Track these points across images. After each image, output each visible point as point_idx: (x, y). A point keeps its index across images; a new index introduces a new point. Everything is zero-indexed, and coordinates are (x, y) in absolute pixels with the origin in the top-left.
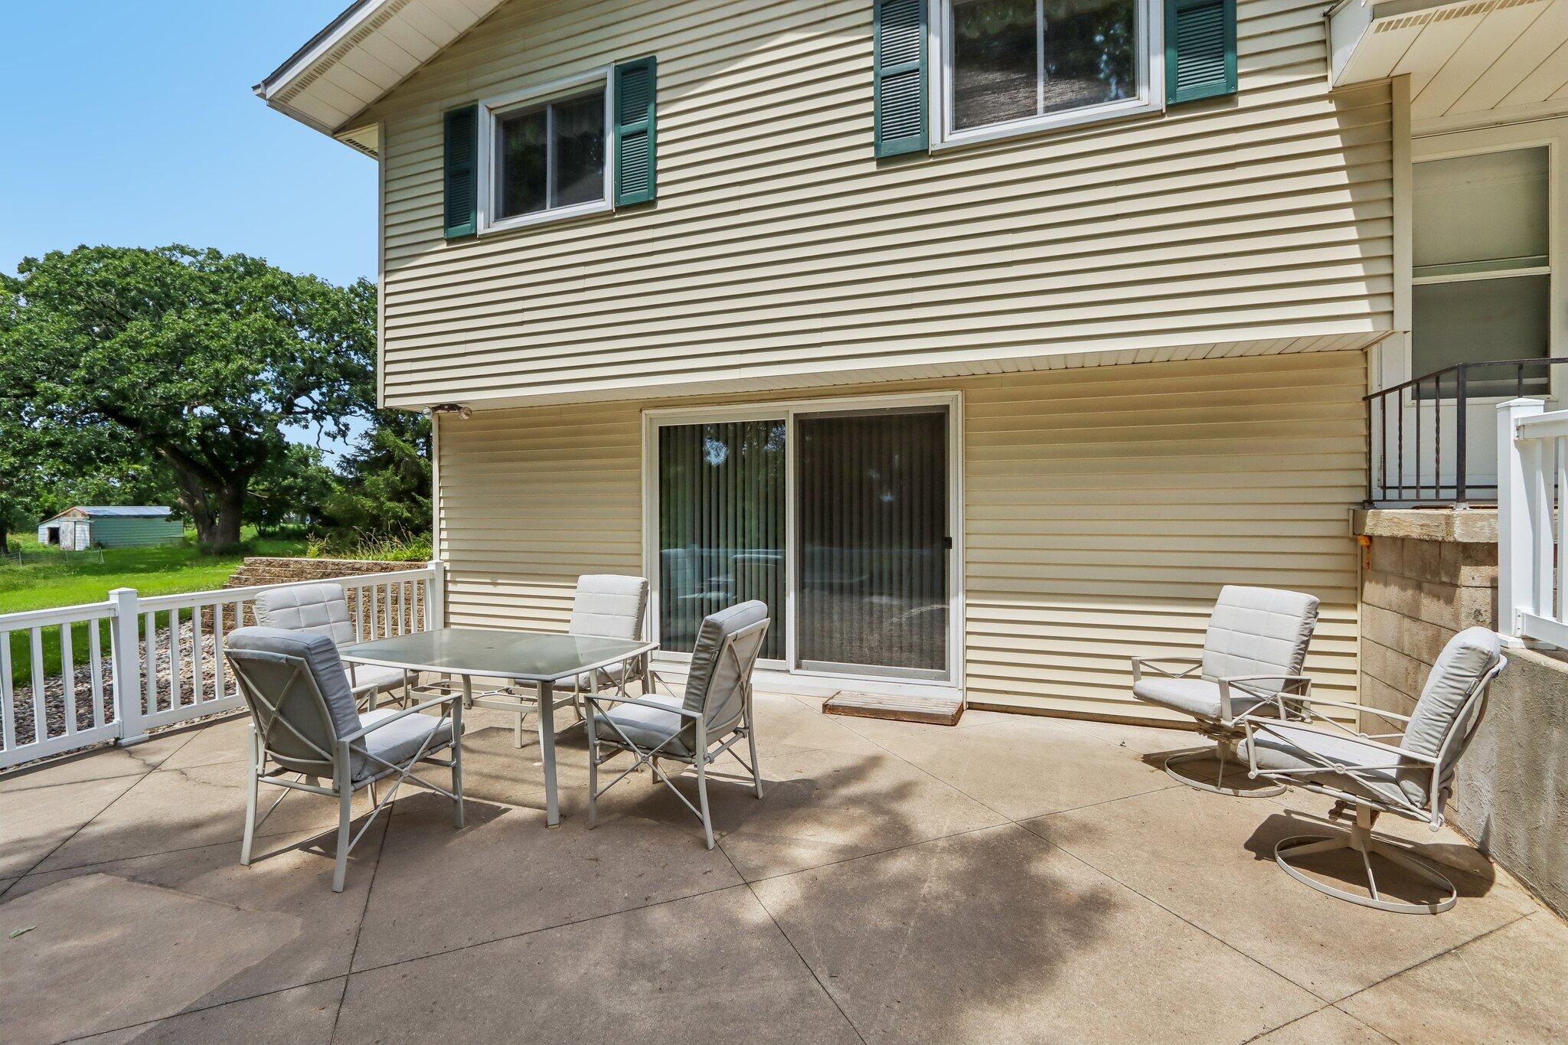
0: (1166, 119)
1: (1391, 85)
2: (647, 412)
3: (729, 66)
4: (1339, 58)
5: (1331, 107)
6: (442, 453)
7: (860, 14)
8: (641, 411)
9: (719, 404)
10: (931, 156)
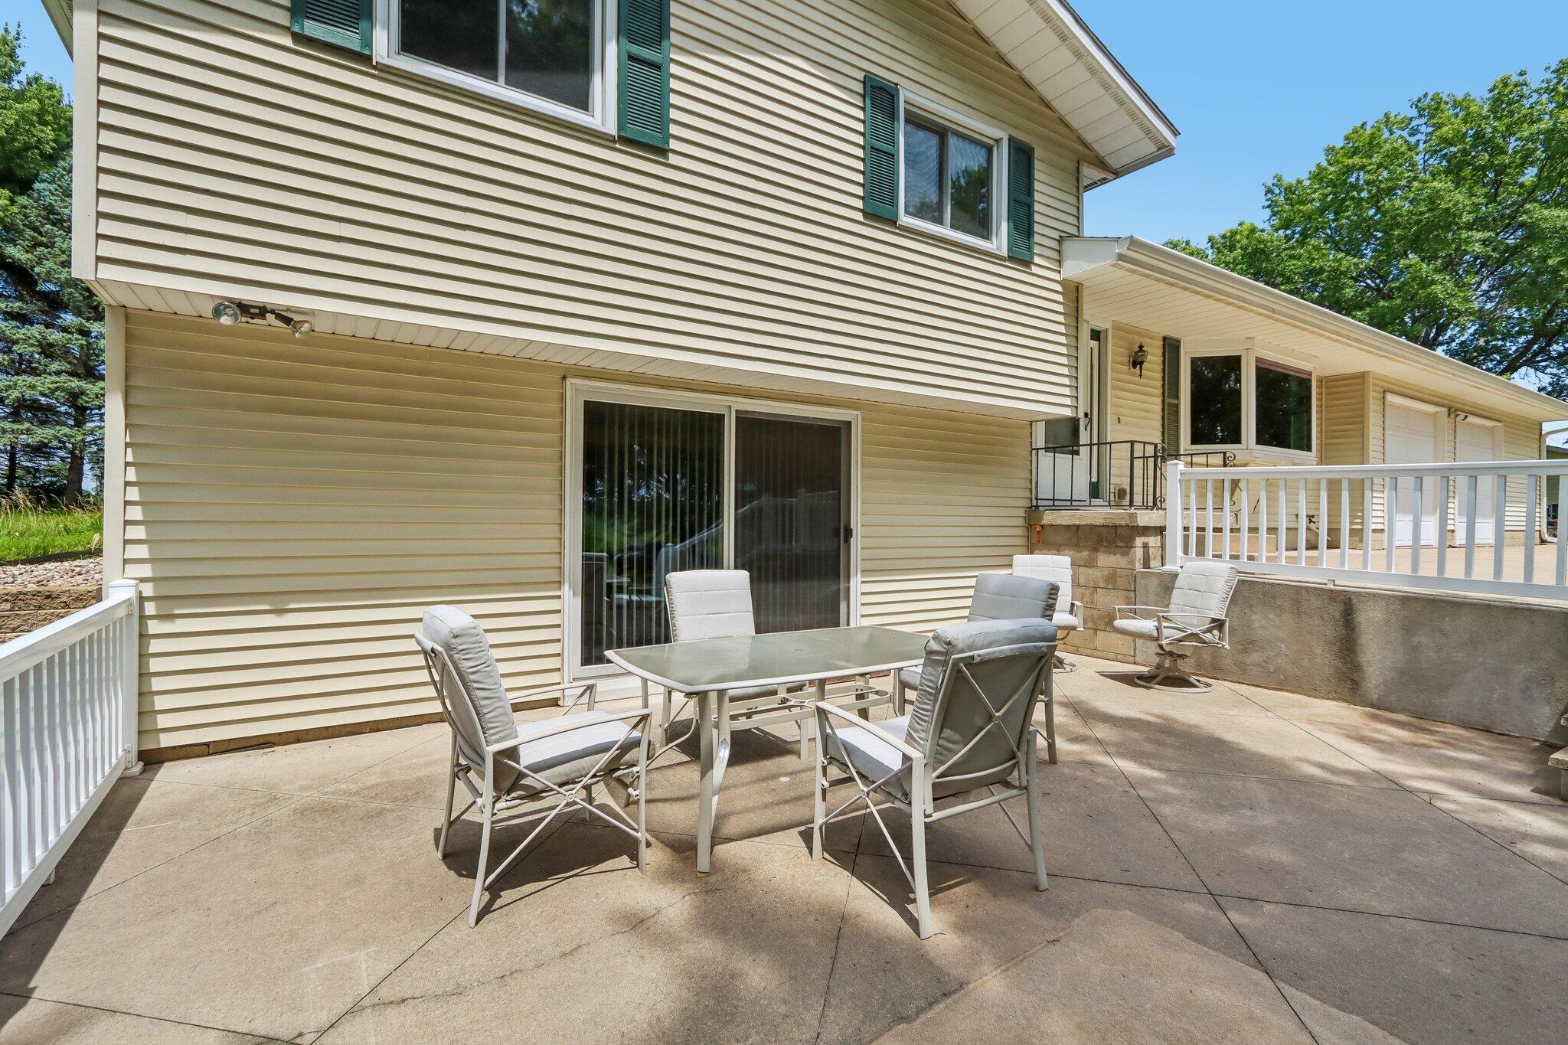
0: (1007, 264)
1: (1077, 287)
2: (573, 380)
3: (746, 53)
4: (1066, 264)
5: (1060, 289)
6: (132, 383)
7: (853, 81)
8: (564, 378)
9: (662, 387)
10: (897, 228)
